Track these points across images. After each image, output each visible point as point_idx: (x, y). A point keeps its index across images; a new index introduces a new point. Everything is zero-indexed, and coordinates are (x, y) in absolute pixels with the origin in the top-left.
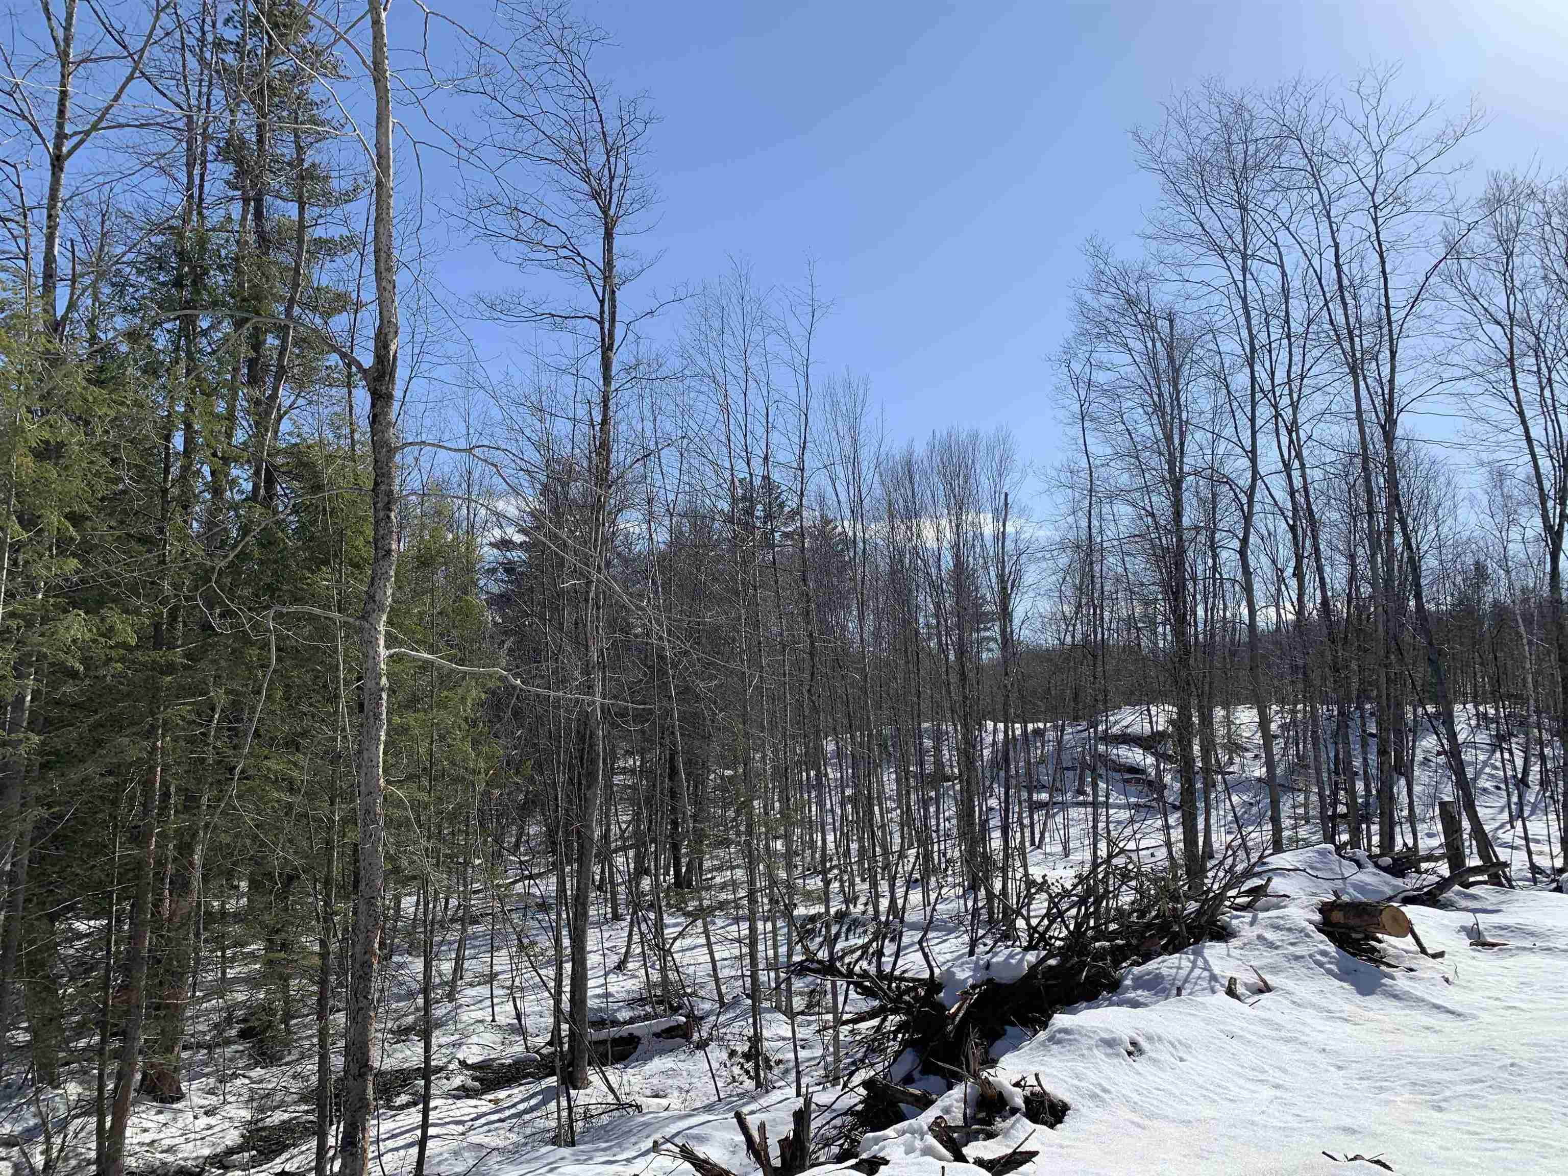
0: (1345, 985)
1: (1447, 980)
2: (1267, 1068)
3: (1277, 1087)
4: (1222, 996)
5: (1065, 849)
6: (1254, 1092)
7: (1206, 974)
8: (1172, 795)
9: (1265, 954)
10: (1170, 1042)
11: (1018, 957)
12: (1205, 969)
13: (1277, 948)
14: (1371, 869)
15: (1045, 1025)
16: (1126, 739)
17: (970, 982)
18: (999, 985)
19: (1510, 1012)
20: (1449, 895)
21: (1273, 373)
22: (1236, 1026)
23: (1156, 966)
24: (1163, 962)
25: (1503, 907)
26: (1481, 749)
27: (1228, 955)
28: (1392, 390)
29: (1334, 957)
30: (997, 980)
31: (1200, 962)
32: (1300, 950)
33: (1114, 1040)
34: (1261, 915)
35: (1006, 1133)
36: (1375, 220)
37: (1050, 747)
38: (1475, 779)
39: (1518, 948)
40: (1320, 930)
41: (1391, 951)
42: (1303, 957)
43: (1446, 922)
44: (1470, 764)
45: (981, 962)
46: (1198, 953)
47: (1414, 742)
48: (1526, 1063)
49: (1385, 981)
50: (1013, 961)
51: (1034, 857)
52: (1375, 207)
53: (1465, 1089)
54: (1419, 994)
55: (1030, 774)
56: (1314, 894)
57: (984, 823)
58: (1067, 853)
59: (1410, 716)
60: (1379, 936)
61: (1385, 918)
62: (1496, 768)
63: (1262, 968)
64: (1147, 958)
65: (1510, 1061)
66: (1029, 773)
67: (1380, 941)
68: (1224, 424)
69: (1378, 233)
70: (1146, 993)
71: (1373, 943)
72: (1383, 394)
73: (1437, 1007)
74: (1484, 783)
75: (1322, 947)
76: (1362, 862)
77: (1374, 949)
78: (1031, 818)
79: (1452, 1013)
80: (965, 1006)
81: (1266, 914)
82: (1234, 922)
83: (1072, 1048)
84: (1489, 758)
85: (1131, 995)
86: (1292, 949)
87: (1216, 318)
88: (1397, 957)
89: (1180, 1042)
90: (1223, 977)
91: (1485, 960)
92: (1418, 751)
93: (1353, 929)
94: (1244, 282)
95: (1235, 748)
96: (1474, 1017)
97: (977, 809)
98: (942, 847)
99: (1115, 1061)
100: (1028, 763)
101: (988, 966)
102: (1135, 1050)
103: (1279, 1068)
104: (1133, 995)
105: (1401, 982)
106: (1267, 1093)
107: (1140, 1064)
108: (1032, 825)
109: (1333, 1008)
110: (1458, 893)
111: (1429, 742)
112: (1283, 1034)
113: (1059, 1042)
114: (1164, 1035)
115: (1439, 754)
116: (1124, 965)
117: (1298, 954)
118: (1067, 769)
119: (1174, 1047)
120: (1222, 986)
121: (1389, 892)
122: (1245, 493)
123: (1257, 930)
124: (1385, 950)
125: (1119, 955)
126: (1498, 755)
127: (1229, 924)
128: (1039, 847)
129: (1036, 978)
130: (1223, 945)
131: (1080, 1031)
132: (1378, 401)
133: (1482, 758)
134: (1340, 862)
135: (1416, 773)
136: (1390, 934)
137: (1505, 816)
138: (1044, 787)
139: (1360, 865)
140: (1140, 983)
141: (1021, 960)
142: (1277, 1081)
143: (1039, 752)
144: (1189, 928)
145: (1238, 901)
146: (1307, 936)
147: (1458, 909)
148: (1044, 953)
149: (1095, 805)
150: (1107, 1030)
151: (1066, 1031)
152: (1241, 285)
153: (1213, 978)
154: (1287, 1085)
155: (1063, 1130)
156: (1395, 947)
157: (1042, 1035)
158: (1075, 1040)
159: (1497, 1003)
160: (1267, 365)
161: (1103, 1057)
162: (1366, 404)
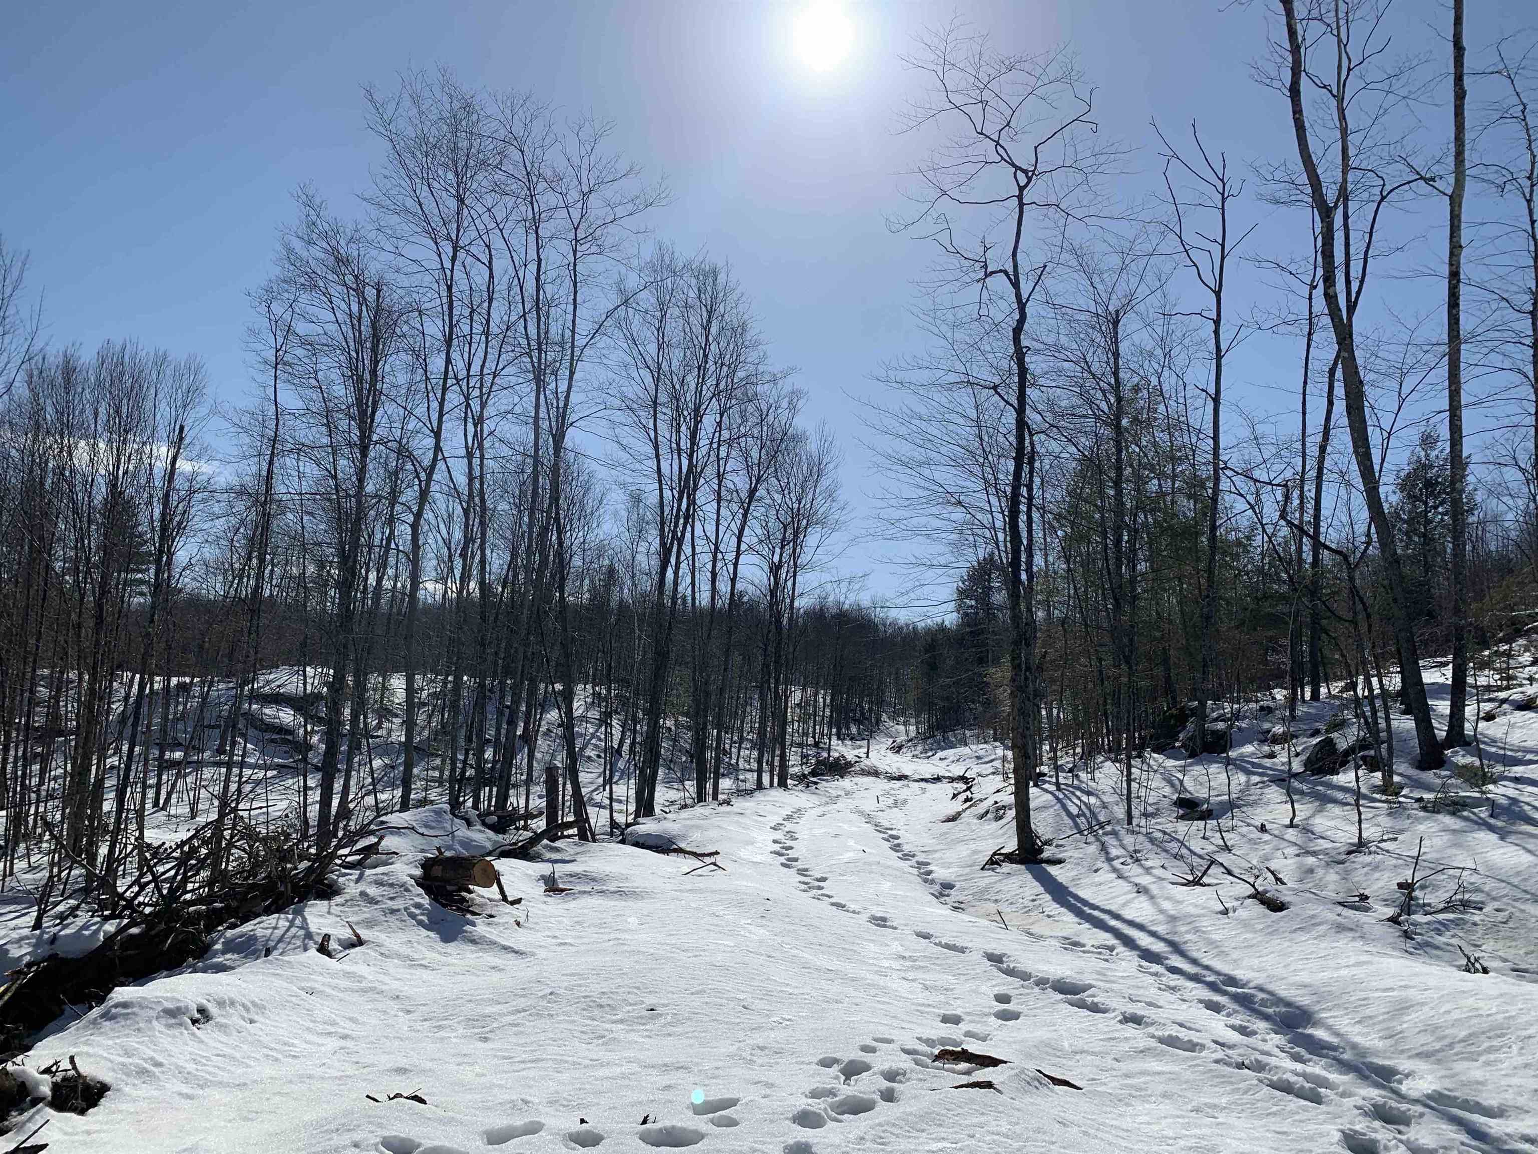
0: (432, 934)
1: (518, 924)
2: (338, 1020)
3: (345, 1037)
4: (313, 952)
5: (192, 810)
6: (319, 1045)
7: (302, 932)
8: (315, 758)
9: (365, 909)
10: (244, 1005)
11: (94, 928)
12: (301, 928)
13: (377, 903)
14: (479, 827)
15: (101, 1000)
16: (278, 699)
17: (27, 958)
18: (65, 961)
19: (562, 947)
20: (538, 848)
21: (470, 365)
22: (317, 982)
23: (252, 927)
24: (259, 923)
25: (578, 857)
26: (591, 723)
27: (329, 913)
28: (566, 405)
29: (427, 909)
30: (61, 955)
31: (298, 922)
32: (398, 904)
33: (179, 1009)
34: (368, 872)
35: (21, 1126)
36: (575, 252)
37: (194, 704)
38: (582, 749)
39: (580, 892)
40: (418, 884)
41: (478, 900)
42: (398, 910)
43: (530, 872)
44: (581, 735)
45: (46, 936)
46: (299, 912)
47: (541, 715)
48: (562, 991)
49: (468, 928)
50: (86, 933)
51: (153, 818)
52: (577, 241)
53: (510, 1019)
54: (493, 938)
55: (165, 732)
56: (422, 851)
57: (100, 782)
58: (194, 814)
59: (542, 691)
60: (471, 887)
61: (477, 871)
62: (600, 740)
63: (358, 923)
64: (245, 920)
65: (549, 991)
66: (164, 730)
67: (470, 892)
68: (416, 402)
69: (575, 265)
70: (236, 956)
71: (464, 894)
72: (558, 407)
73: (505, 948)
74: (590, 752)
75: (418, 900)
76: (472, 820)
77: (464, 900)
78: (159, 777)
79: (516, 952)
80: (14, 988)
81: (373, 871)
82: (341, 880)
83: (128, 1022)
84: (597, 731)
85: (219, 959)
86: (390, 903)
87: (425, 299)
88: (481, 905)
89: (253, 1003)
90: (319, 934)
91: (555, 905)
92: (543, 723)
93: (449, 882)
94: (452, 271)
95: (385, 713)
96: (533, 954)
97: (94, 768)
98: (41, 809)
99: (176, 1031)
100: (165, 718)
101: (54, 938)
102: (203, 1016)
103: (351, 1019)
104: (220, 960)
105: (481, 928)
106: (333, 1043)
107: (205, 1032)
108: (158, 786)
109: (416, 956)
110: (546, 847)
111: (553, 715)
112: (363, 985)
113: (113, 1018)
114: (238, 998)
115: (559, 726)
116: (220, 928)
117: (395, 907)
118: (210, 727)
119: (247, 1010)
120: (316, 943)
121: (489, 846)
122: (425, 470)
123: (361, 887)
124: (473, 899)
125: (214, 919)
126: (603, 729)
127: (336, 881)
128: (163, 809)
129: (112, 949)
130: (326, 903)
131: (142, 1004)
132: (553, 412)
133: (591, 730)
134: (452, 820)
135: (539, 742)
136: (478, 885)
137: (601, 780)
138: (180, 744)
139: (469, 823)
140: (230, 946)
141: (97, 932)
142: (346, 1031)
143: (180, 708)
144: (295, 887)
145: (349, 859)
146: (407, 890)
147: (543, 861)
148: (126, 921)
149: (229, 765)
150: (173, 999)
151: (125, 1005)
152: (448, 273)
153: (309, 936)
154: (354, 1034)
155: (95, 1114)
156: (483, 897)
157: (96, 1012)
158: (134, 1014)
159: (554, 941)
160: (466, 356)
161: (163, 1029)
162: (543, 413)
